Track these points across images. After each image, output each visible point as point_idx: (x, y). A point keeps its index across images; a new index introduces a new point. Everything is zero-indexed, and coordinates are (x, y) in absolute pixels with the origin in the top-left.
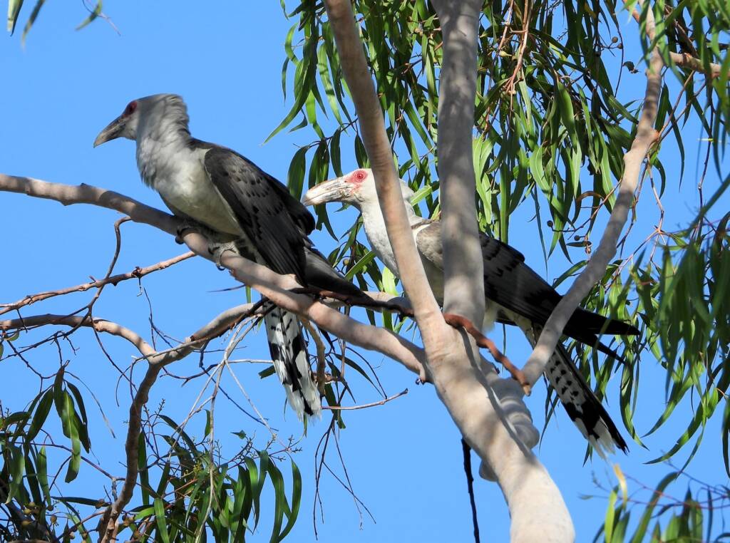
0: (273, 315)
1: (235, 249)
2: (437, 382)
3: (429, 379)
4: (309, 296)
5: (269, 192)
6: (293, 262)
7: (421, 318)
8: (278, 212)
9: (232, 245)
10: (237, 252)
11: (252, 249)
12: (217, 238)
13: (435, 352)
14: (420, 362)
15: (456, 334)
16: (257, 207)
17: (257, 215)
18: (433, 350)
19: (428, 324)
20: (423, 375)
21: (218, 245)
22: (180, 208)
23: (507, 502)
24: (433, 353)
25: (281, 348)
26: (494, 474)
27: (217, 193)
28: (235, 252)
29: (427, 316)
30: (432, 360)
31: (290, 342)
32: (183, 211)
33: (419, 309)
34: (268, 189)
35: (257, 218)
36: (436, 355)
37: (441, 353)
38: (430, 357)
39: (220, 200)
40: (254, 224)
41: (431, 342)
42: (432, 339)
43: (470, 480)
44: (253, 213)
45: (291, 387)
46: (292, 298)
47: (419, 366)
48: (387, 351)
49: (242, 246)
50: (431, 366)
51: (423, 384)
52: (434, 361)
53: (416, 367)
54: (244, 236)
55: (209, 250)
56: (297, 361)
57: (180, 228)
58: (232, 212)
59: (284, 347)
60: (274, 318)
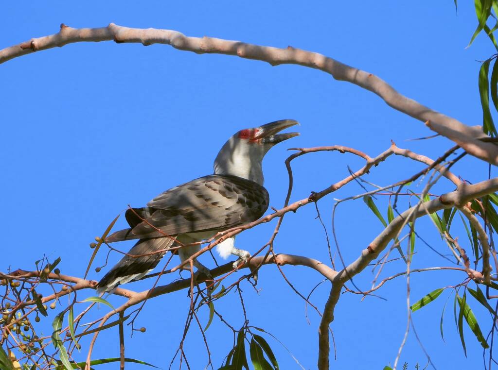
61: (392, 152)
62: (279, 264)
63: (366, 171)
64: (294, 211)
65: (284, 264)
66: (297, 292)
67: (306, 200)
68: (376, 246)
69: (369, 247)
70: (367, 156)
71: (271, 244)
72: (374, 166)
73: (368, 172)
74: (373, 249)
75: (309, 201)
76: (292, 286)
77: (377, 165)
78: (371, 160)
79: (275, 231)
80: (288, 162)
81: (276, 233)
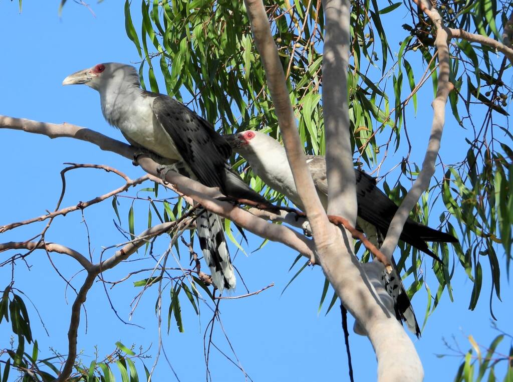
0: (203, 217)
1: (176, 169)
2: (323, 264)
3: (317, 263)
4: (230, 203)
5: (199, 128)
6: (217, 178)
7: (312, 218)
8: (206, 142)
9: (174, 166)
10: (178, 171)
11: (188, 169)
12: (163, 162)
13: (322, 243)
14: (311, 250)
15: (337, 230)
16: (191, 139)
17: (191, 144)
18: (321, 241)
19: (316, 222)
20: (313, 259)
21: (163, 166)
22: (135, 140)
23: (375, 351)
24: (320, 244)
25: (208, 240)
26: (365, 330)
27: (162, 129)
28: (176, 171)
29: (316, 217)
30: (320, 248)
31: (214, 236)
32: (138, 142)
33: (310, 211)
34: (199, 126)
35: (191, 147)
36: (323, 245)
37: (326, 244)
38: (319, 247)
39: (165, 134)
40: (189, 151)
41: (319, 235)
42: (320, 234)
43: (347, 334)
44: (188, 143)
45: (215, 268)
46: (218, 204)
47: (310, 252)
48: (287, 242)
49: (180, 167)
50: (320, 253)
51: (313, 265)
52: (322, 249)
53: (308, 254)
54: (182, 160)
55: (158, 170)
56: (219, 249)
57: (135, 154)
58: (173, 142)
59: (210, 240)
60: (203, 219)
61: (148, 179)
62: (48, 250)
63: (126, 189)
64: (64, 215)
65: (52, 251)
66: (60, 275)
67: (75, 207)
68: (128, 250)
69: (122, 251)
70: (127, 178)
71: (43, 235)
72: (132, 186)
73: (127, 190)
74: (125, 252)
75: (77, 209)
76: (57, 270)
77: (135, 186)
78: (131, 181)
79: (48, 225)
80: (63, 173)
81: (48, 227)
